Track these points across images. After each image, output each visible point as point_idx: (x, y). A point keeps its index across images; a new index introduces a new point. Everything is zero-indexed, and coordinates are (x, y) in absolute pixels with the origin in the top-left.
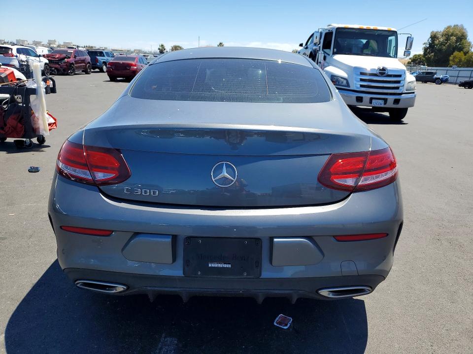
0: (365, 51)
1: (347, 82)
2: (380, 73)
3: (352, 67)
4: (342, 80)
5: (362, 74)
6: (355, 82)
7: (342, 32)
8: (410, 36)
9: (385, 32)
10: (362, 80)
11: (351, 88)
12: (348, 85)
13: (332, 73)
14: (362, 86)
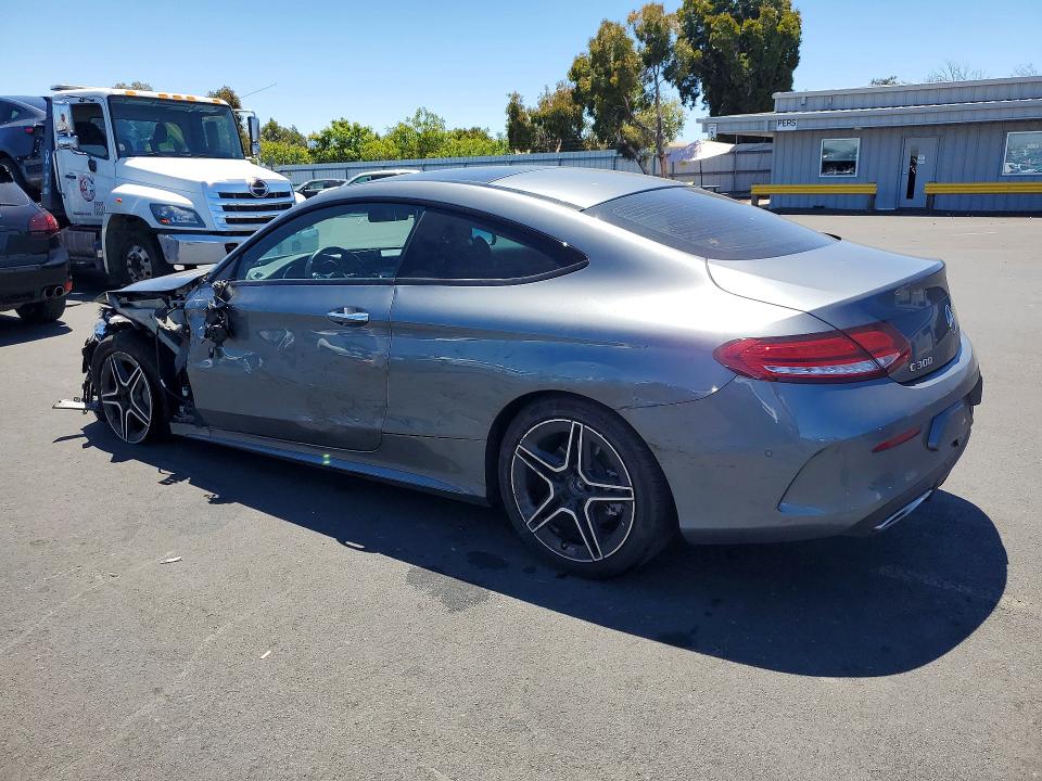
0: (163, 147)
1: (197, 217)
2: (255, 191)
3: (196, 183)
4: (182, 212)
5: (224, 196)
6: (214, 214)
7: (123, 106)
8: (252, 115)
9: (204, 107)
10: (227, 208)
11: (210, 228)
12: (201, 223)
13: (150, 199)
14: (229, 221)
